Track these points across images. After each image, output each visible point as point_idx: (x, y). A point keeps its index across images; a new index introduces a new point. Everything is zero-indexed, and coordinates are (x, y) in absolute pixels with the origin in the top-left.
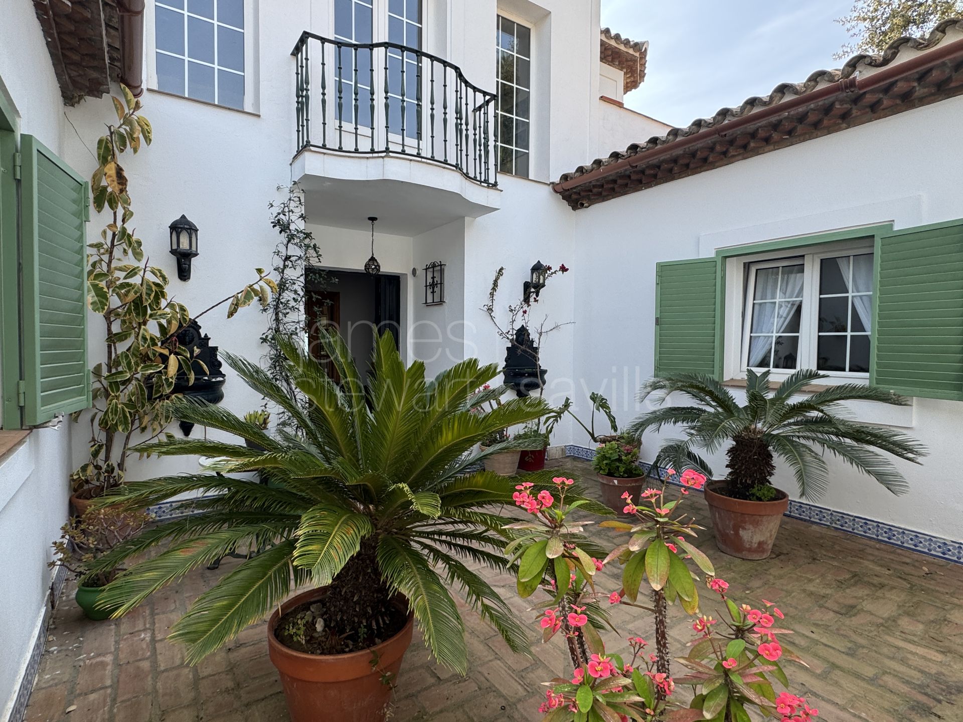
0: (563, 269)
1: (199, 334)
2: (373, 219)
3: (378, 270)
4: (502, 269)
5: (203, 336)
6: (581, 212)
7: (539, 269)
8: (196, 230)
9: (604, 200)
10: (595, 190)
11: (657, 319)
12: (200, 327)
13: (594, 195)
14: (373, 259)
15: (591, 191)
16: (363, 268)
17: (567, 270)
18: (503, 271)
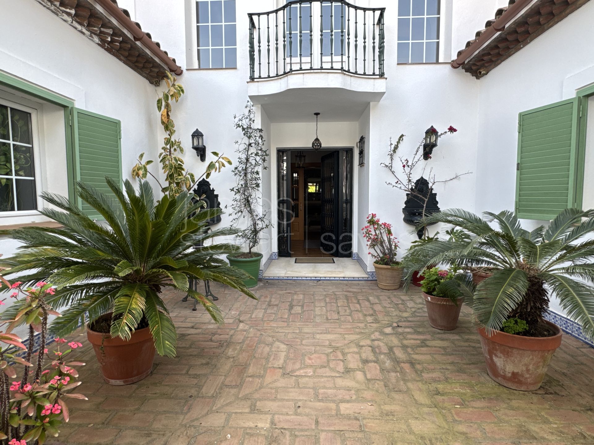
0: (452, 130)
1: (210, 188)
2: (317, 114)
3: (321, 146)
4: (402, 136)
5: (211, 189)
6: (482, 79)
7: (432, 132)
8: (202, 135)
9: (496, 65)
10: (485, 58)
11: (518, 164)
12: (210, 185)
13: (487, 62)
14: (317, 140)
15: (483, 60)
16: (311, 146)
17: (455, 130)
18: (404, 137)
